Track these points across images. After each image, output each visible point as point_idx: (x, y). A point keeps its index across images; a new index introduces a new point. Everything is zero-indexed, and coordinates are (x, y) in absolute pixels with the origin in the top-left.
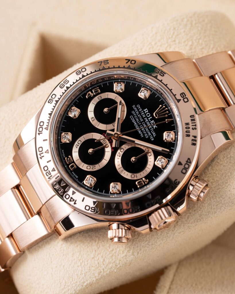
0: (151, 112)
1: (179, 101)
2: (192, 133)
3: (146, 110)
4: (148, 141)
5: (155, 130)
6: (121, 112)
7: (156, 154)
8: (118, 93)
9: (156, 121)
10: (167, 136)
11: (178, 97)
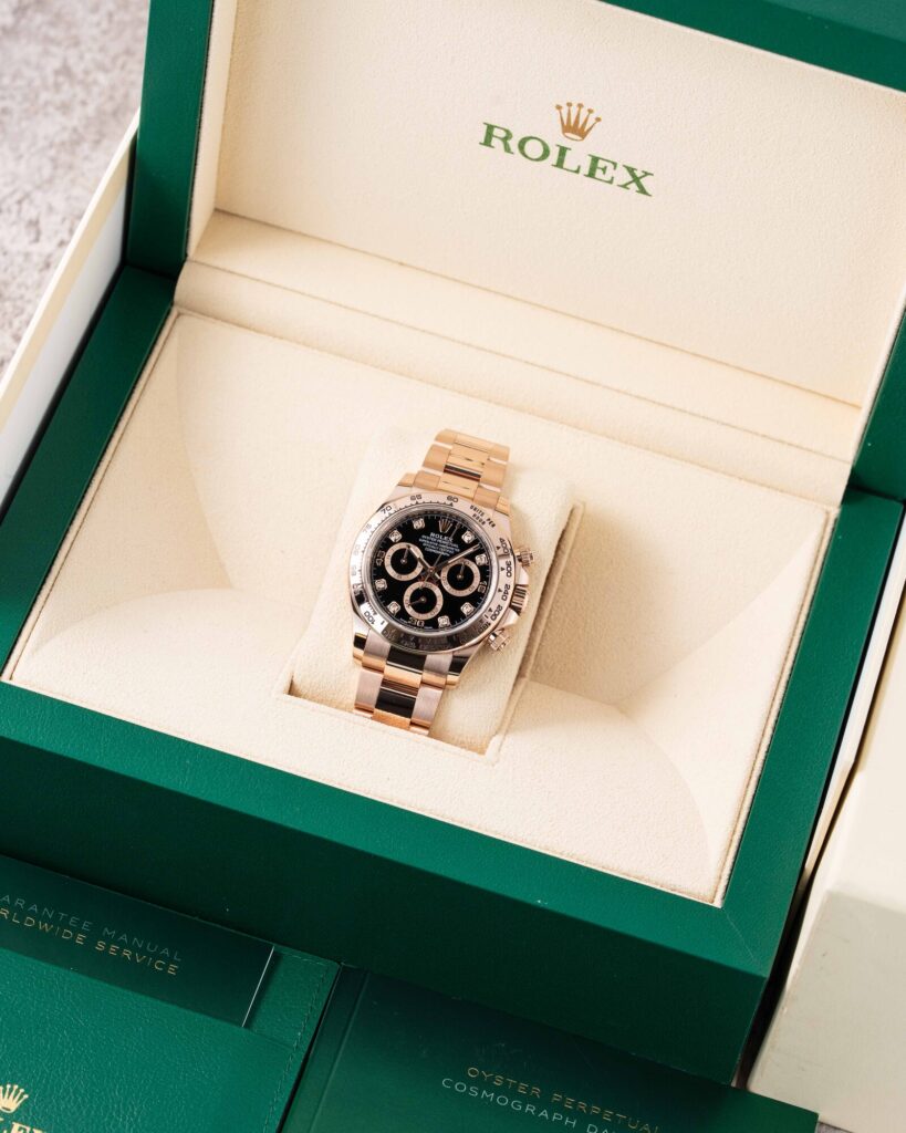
0: (437, 532)
1: (451, 505)
2: (484, 518)
3: (432, 534)
4: (456, 554)
5: (454, 542)
6: (417, 552)
7: (471, 557)
8: (401, 541)
9: (449, 535)
10: (467, 538)
11: (449, 502)
